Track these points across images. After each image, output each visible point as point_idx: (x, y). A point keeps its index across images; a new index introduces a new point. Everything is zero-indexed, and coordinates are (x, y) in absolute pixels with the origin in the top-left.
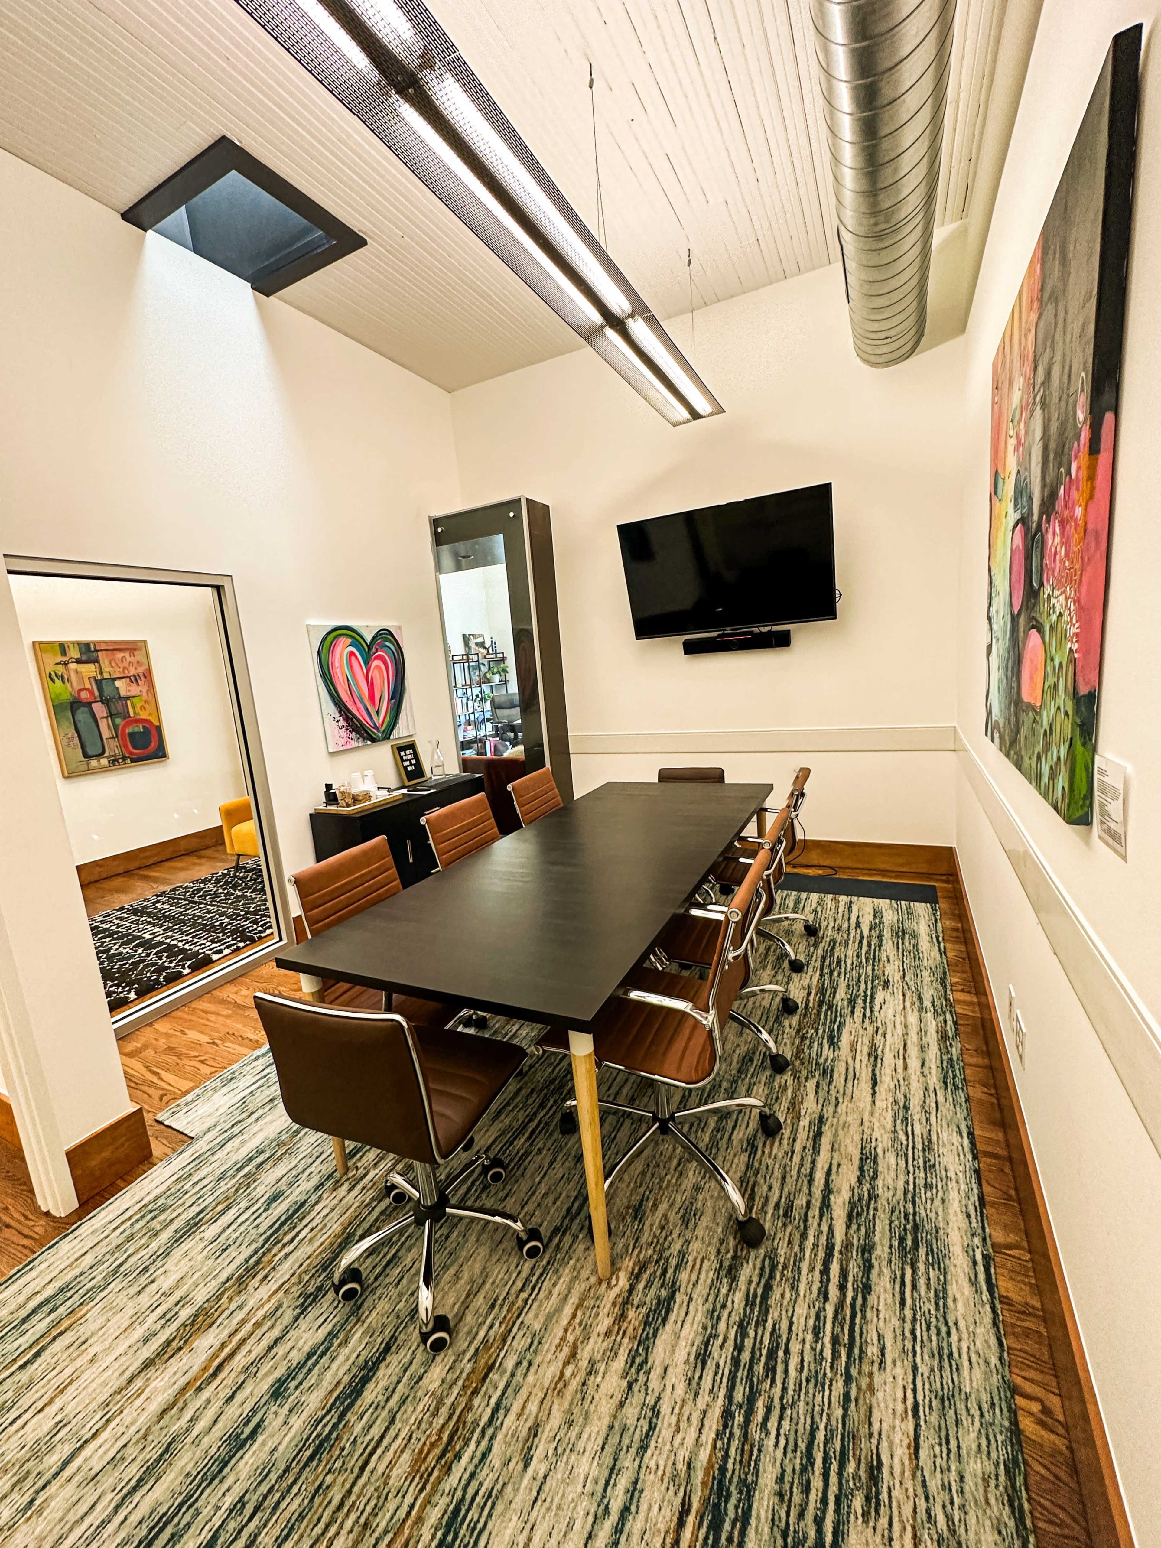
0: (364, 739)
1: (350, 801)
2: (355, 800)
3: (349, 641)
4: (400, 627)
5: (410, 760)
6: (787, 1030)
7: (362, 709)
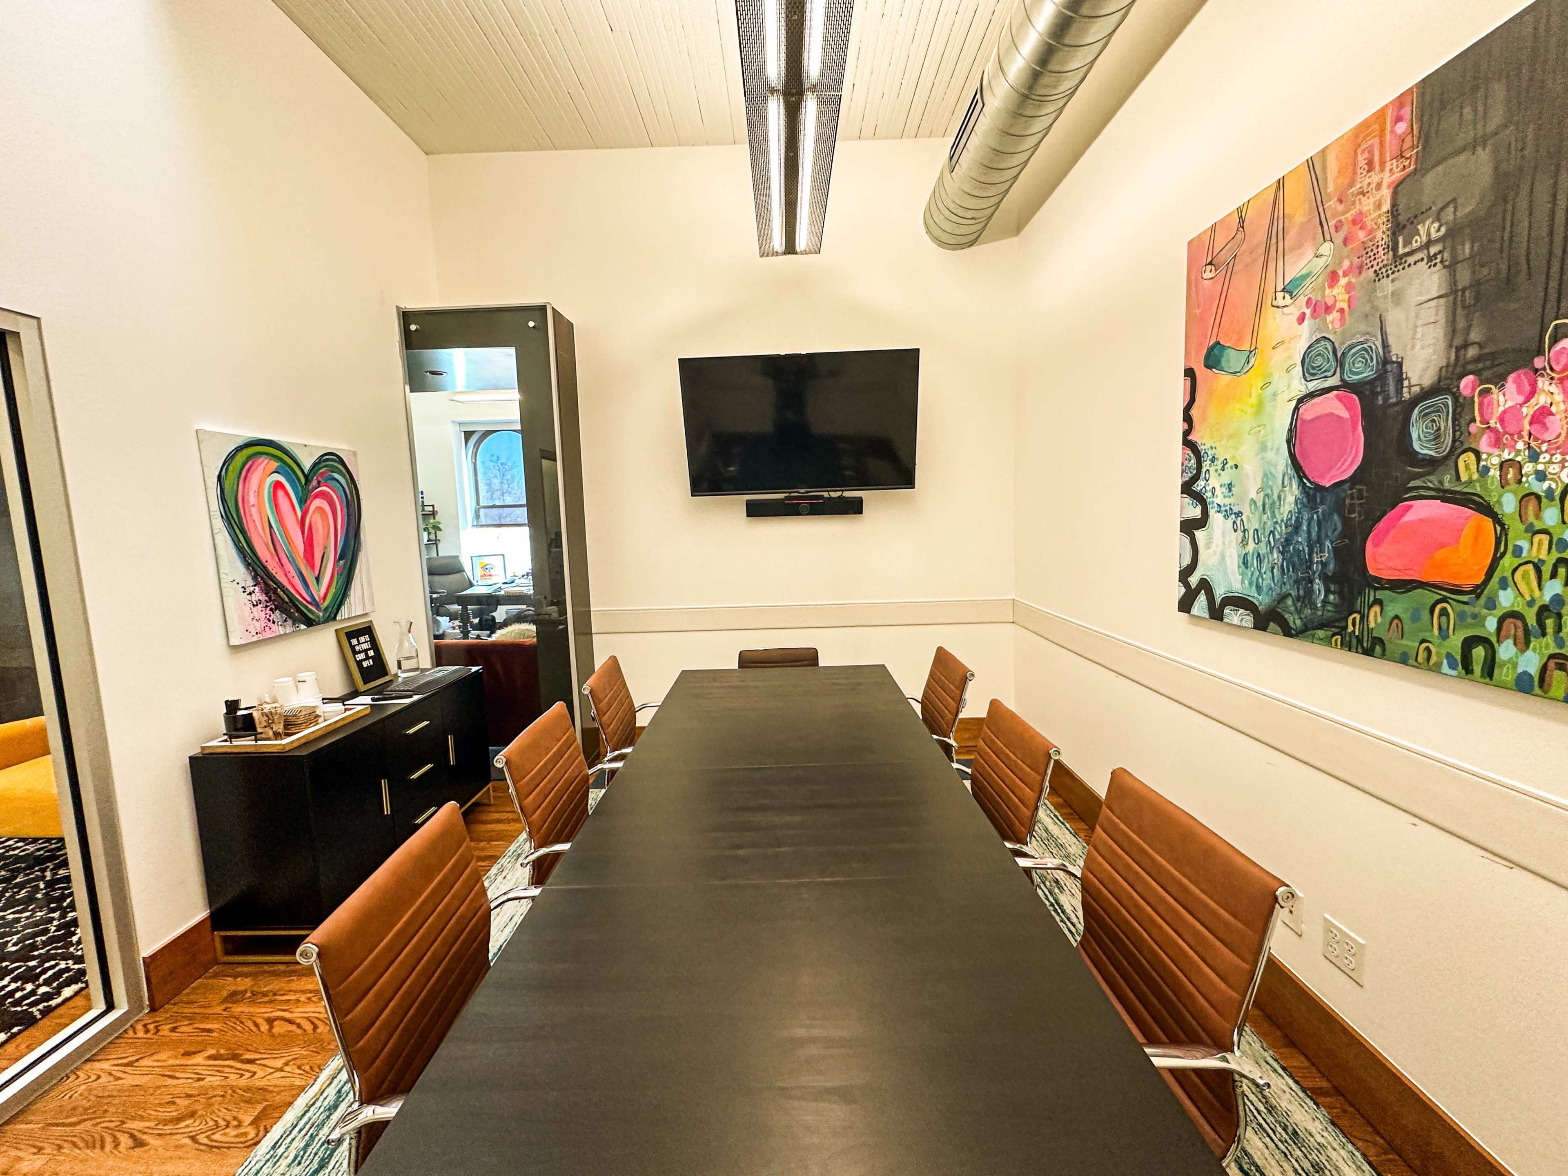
0: (295, 621)
1: (280, 728)
2: (290, 724)
3: (273, 464)
4: (355, 454)
5: (366, 651)
7: (293, 573)
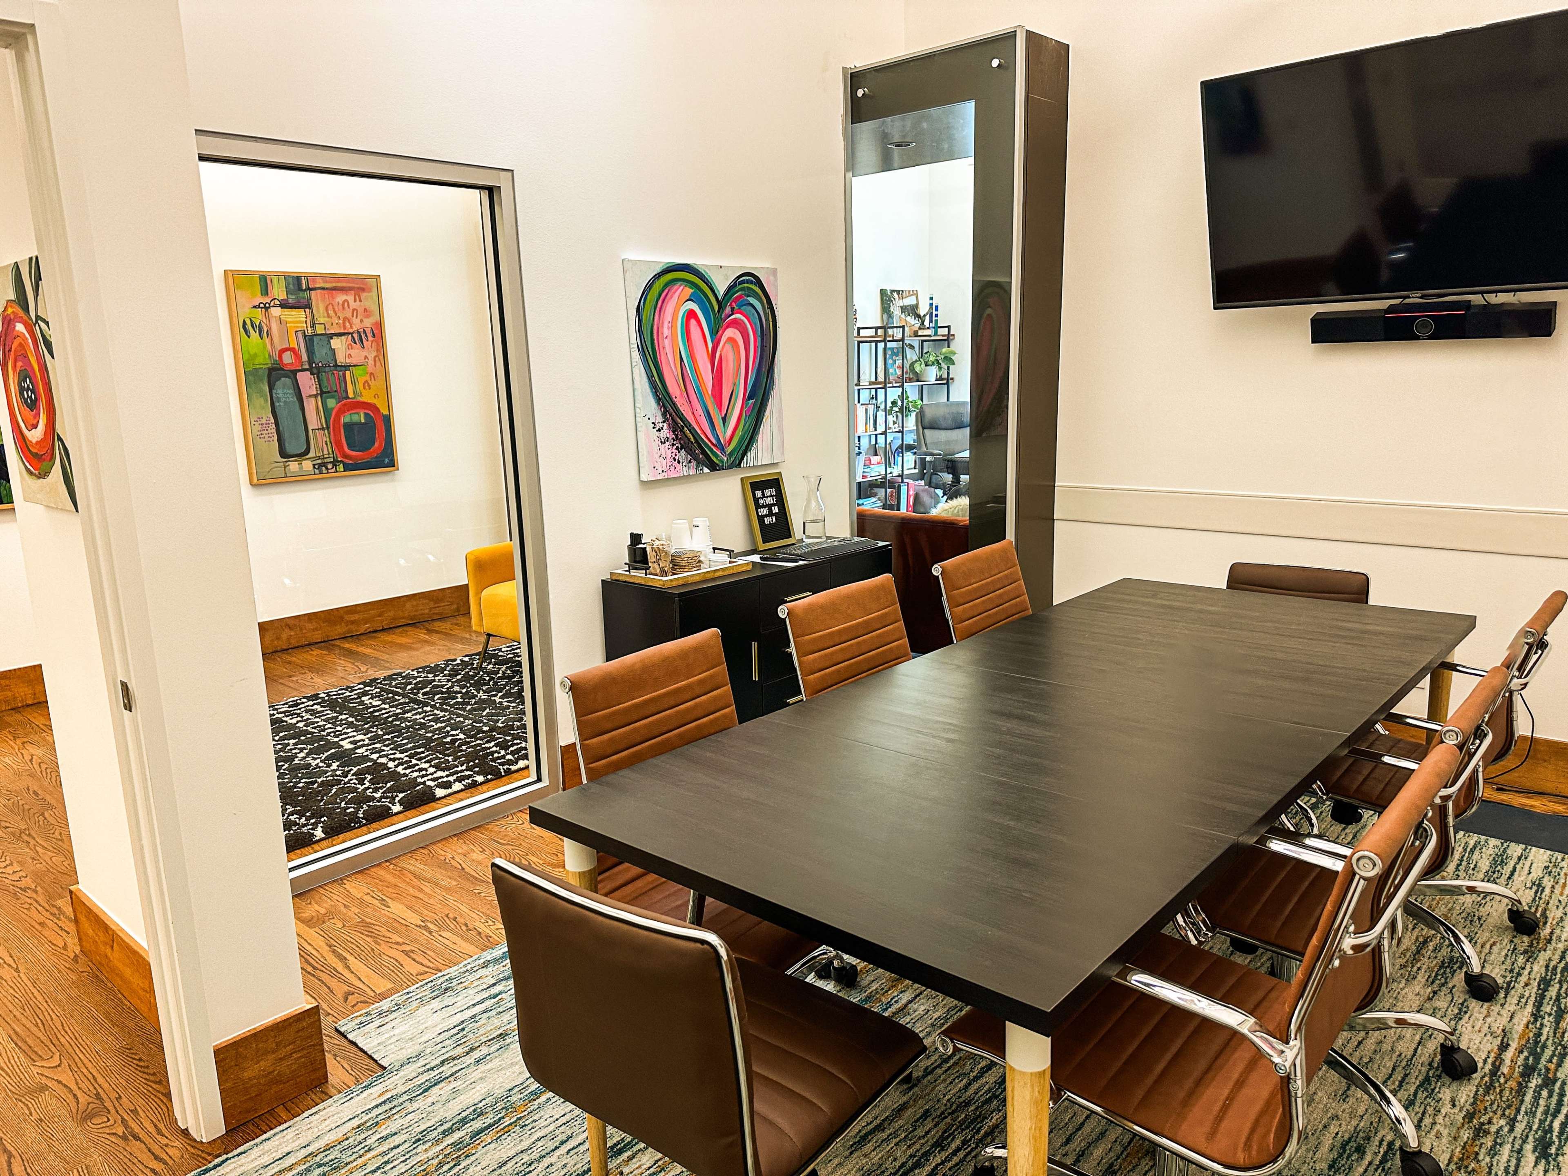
0: (699, 463)
1: (668, 566)
2: (676, 564)
3: (689, 291)
4: (774, 272)
5: (770, 506)
6: (1446, 1109)
7: (700, 411)
